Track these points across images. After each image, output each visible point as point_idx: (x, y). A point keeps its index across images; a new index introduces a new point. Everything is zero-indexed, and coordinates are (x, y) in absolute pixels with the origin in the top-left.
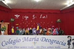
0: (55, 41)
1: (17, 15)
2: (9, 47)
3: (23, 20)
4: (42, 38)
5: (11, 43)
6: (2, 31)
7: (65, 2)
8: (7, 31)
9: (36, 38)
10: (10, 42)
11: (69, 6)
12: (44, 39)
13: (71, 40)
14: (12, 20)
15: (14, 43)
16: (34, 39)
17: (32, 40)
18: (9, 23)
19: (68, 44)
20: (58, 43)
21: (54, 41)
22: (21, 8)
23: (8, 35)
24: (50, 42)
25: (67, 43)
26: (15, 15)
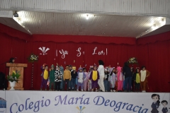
0: (125, 104)
1: (44, 48)
4: (97, 99)
5: (30, 108)
6: (10, 82)
7: (147, 21)
8: (21, 82)
10: (28, 106)
11: (154, 29)
12: (101, 100)
13: (158, 102)
14: (33, 58)
15: (35, 107)
16: (79, 101)
17: (75, 101)
20: (130, 109)
21: (122, 105)
22: (53, 33)
23: (25, 90)
24: (115, 107)
25: (151, 109)
26: (40, 48)
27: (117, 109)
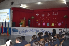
3: (41, 17)
4: (41, 30)
13: (62, 32)
15: (25, 32)
26: (36, 14)
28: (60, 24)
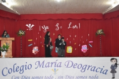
0: (89, 66)
1: (30, 25)
2: (14, 78)
3: (39, 32)
5: (17, 71)
6: (2, 52)
8: (10, 51)
9: (57, 62)
10: (15, 70)
11: (114, 6)
12: (70, 64)
14: (21, 33)
15: (21, 70)
17: (50, 65)
18: (13, 39)
19: (111, 72)
20: (94, 70)
21: (87, 67)
22: (36, 13)
23: (13, 57)
24: (81, 69)
25: (110, 70)
26: (27, 25)
27: (83, 70)
28: (84, 48)
